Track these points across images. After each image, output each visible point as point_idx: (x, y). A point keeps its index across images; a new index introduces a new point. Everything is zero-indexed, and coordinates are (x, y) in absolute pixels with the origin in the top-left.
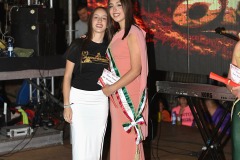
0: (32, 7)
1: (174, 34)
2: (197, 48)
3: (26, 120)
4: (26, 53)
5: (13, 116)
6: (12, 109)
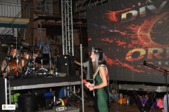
0: (65, 55)
1: (126, 65)
2: (137, 70)
3: (63, 104)
4: (63, 75)
5: (58, 102)
6: (57, 100)
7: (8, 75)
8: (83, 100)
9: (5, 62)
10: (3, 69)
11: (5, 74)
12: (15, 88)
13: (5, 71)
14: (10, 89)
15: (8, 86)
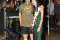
7: (7, 9)
8: (49, 27)
9: (5, 2)
10: (4, 6)
11: (5, 9)
12: (10, 17)
13: (5, 7)
14: (7, 18)
15: (6, 16)
